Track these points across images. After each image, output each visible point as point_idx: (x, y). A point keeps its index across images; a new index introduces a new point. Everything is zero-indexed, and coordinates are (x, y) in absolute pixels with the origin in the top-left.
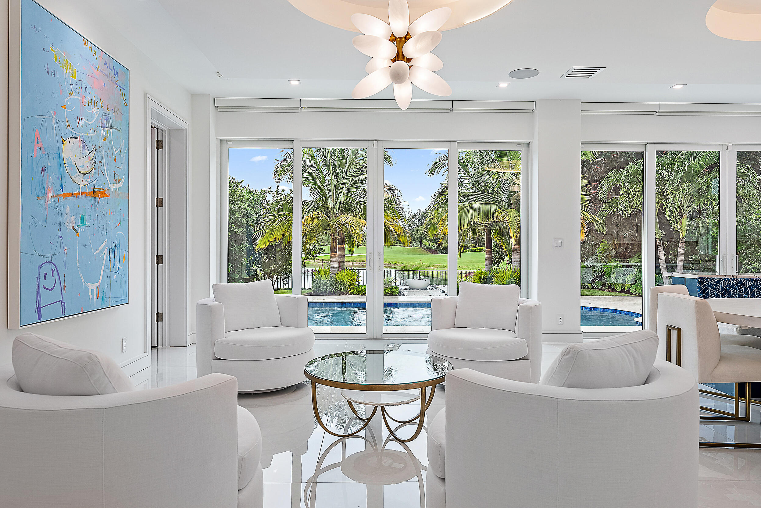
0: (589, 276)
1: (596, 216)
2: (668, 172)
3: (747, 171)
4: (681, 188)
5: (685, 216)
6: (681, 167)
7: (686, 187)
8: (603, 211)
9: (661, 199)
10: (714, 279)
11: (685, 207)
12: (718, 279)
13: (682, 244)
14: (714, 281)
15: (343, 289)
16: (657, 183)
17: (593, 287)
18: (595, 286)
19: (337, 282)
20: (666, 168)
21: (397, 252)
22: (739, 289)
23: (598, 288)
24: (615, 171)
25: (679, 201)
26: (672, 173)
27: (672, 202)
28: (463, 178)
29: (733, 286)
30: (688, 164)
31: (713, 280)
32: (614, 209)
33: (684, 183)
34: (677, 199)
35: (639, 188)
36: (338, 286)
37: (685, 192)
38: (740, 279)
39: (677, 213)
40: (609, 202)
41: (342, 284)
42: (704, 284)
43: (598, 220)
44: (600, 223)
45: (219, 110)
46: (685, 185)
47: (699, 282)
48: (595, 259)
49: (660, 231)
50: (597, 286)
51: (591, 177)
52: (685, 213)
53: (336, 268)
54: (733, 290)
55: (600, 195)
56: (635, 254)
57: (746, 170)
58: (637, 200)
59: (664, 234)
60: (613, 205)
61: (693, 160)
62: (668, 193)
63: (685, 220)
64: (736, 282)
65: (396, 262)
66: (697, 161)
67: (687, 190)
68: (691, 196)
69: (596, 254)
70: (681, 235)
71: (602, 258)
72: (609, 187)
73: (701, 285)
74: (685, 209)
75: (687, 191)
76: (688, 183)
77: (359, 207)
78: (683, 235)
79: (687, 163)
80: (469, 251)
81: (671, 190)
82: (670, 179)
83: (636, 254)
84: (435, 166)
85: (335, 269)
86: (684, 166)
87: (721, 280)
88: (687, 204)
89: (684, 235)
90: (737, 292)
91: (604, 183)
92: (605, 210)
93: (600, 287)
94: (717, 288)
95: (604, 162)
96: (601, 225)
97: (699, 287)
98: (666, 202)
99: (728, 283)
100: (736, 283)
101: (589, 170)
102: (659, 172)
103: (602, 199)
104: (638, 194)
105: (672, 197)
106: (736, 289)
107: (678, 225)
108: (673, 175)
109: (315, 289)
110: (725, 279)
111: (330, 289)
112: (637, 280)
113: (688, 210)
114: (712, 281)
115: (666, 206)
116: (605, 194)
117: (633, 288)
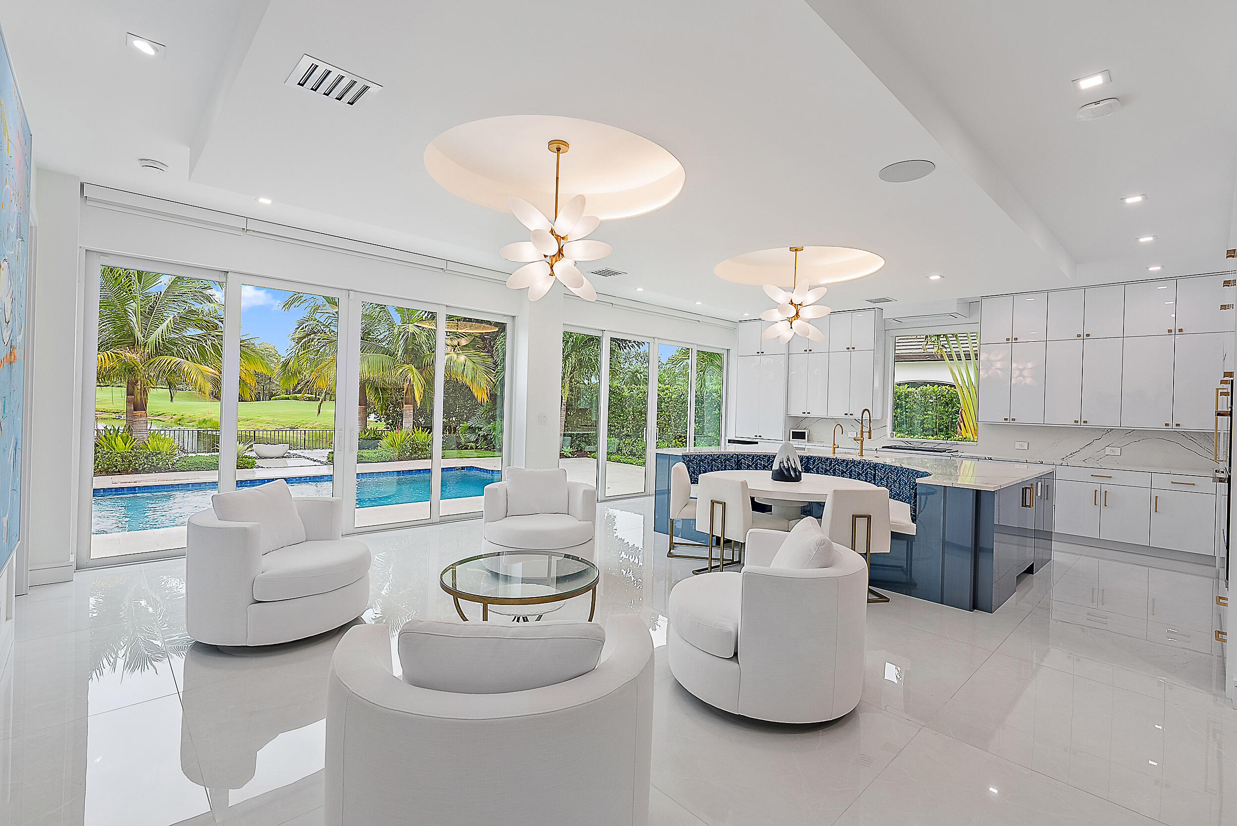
15: (161, 463)
17: (477, 447)
19: (150, 454)
21: (159, 397)
28: (331, 318)
36: (152, 459)
41: (159, 456)
45: (88, 203)
50: (481, 446)
53: (144, 433)
65: (162, 413)
77: (189, 346)
80: (279, 399)
84: (292, 298)
85: (142, 435)
93: (485, 447)
109: (106, 466)
111: (136, 465)
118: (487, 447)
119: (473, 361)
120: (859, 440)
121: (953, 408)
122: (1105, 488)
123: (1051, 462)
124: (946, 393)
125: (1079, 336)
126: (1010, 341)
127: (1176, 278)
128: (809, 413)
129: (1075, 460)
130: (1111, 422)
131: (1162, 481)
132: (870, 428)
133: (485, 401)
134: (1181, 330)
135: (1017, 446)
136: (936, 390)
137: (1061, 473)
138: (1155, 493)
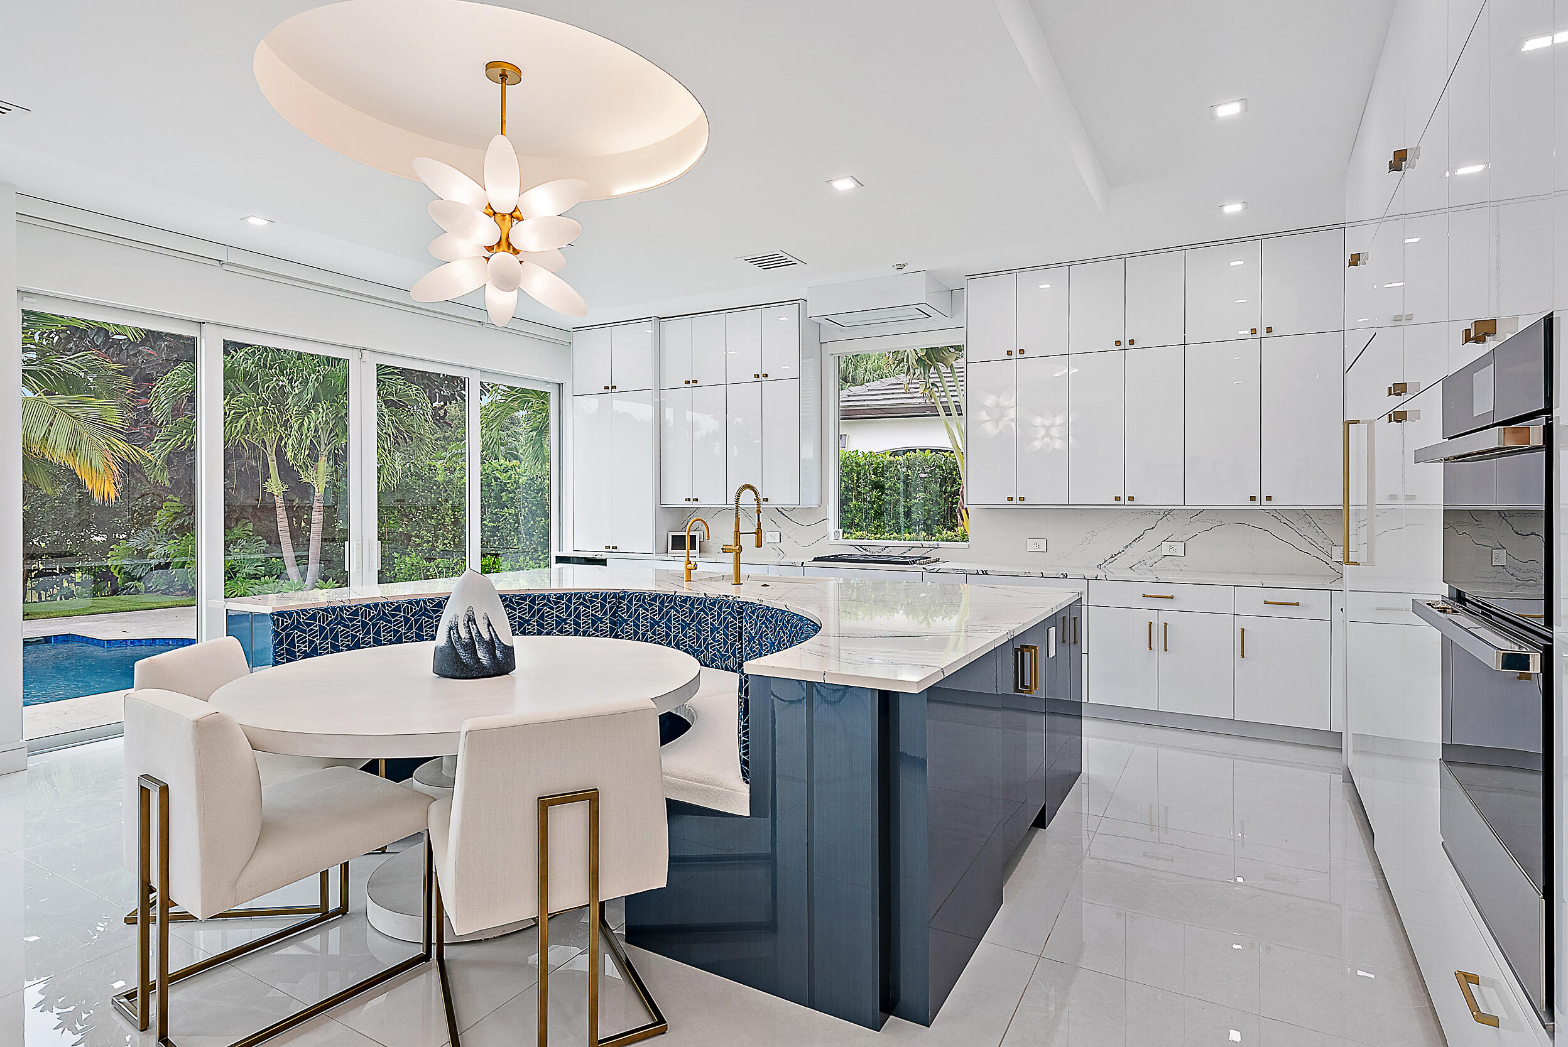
0: (140, 566)
1: (146, 451)
2: (290, 382)
3: (416, 395)
4: (312, 411)
5: (323, 459)
6: (312, 375)
7: (321, 411)
8: (162, 441)
9: (279, 426)
10: (306, 611)
11: (322, 442)
12: (312, 611)
13: (318, 505)
14: (306, 616)
16: (272, 398)
18: (152, 587)
20: (287, 372)
22: (352, 626)
23: (158, 590)
24: (191, 365)
25: (309, 432)
26: (297, 382)
27: (297, 435)
29: (341, 621)
30: (324, 371)
31: (303, 614)
32: (185, 439)
33: (319, 404)
34: (306, 429)
35: (235, 403)
37: (320, 419)
38: (355, 606)
39: (307, 453)
40: (176, 425)
42: (285, 624)
43: (150, 457)
44: (156, 464)
46: (321, 406)
47: (274, 622)
48: (153, 534)
49: (279, 482)
51: (139, 370)
52: (323, 453)
54: (342, 628)
55: (154, 409)
56: (237, 522)
57: (414, 392)
58: (232, 426)
59: (287, 489)
60: (184, 431)
61: (335, 367)
62: (291, 417)
63: (322, 464)
64: (348, 613)
66: (341, 367)
67: (324, 415)
68: (331, 425)
69: (154, 523)
70: (317, 490)
71: (169, 529)
72: (175, 394)
73: (278, 628)
74: (323, 447)
75: (324, 418)
76: (325, 403)
78: (319, 492)
79: (323, 369)
81: (294, 414)
82: (294, 393)
83: (239, 523)
86: (318, 374)
87: (319, 613)
88: (326, 438)
89: (322, 490)
90: (349, 632)
91: (162, 386)
92: (165, 440)
94: (312, 630)
95: (166, 343)
96: (158, 469)
97: (274, 631)
98: (286, 432)
99: (333, 617)
100: (348, 615)
101: (135, 355)
102: (275, 379)
103: (159, 417)
104: (234, 414)
105: (296, 426)
106: (347, 626)
107: (311, 474)
108: (297, 386)
110: (326, 610)
112: (239, 570)
113: (328, 448)
114: (302, 616)
115: (286, 439)
116: (167, 408)
117: (229, 587)
118: (167, 588)
119: (74, 415)
120: (731, 551)
121: (953, 486)
122: (1164, 617)
123: (1080, 573)
124: (942, 463)
125: (1118, 343)
126: (1013, 356)
127: (1261, 237)
128: (697, 500)
129: (1118, 569)
130: (1168, 498)
131: (1251, 600)
132: (759, 525)
133: (112, 497)
134: (1269, 330)
135: (1031, 548)
136: (928, 458)
137: (1098, 594)
138: (1241, 622)
